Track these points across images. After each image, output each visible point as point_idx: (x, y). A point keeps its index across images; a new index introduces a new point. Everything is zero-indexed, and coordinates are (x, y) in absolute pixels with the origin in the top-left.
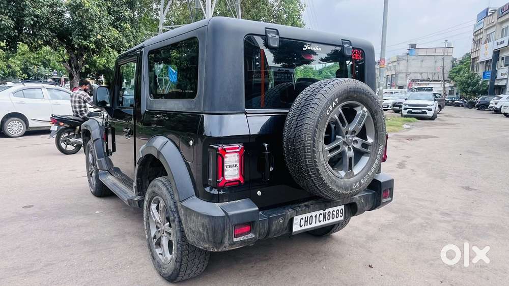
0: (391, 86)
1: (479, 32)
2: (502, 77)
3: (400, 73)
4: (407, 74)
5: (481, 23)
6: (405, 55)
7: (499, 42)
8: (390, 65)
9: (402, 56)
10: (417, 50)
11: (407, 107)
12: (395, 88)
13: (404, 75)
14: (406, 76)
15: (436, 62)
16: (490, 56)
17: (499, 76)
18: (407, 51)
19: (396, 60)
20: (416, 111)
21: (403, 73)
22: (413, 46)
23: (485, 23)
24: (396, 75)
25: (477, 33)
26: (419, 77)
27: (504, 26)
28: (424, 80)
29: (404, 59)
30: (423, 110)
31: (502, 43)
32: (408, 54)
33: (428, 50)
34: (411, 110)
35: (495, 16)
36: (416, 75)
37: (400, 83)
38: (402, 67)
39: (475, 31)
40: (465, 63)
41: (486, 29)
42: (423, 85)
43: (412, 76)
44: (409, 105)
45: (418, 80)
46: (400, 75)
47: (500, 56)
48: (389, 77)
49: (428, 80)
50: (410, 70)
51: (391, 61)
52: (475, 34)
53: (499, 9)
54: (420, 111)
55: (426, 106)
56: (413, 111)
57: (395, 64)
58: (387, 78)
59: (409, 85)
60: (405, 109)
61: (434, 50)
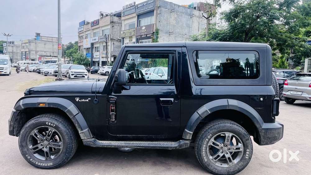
0: (26, 59)
1: (82, 32)
2: (97, 57)
3: (31, 51)
4: (36, 52)
5: (82, 28)
6: (33, 39)
7: (94, 39)
8: (23, 45)
9: (32, 40)
10: (41, 37)
11: (74, 73)
12: (30, 60)
13: (34, 52)
14: (36, 53)
15: (53, 45)
16: (89, 46)
17: (95, 57)
18: (35, 37)
19: (28, 42)
20: (79, 76)
21: (33, 51)
22: (38, 35)
23: (85, 28)
24: (29, 51)
25: (80, 33)
26: (44, 54)
27: (95, 31)
28: (48, 56)
29: (33, 42)
30: (83, 75)
31: (95, 40)
32: (35, 39)
33: (48, 38)
34: (76, 75)
35: (90, 25)
36: (42, 52)
37: (32, 57)
38: (32, 47)
39: (79, 31)
40: (74, 48)
41: (85, 31)
42: (49, 59)
43: (40, 53)
44: (75, 72)
45: (45, 56)
46: (32, 52)
47: (94, 46)
48: (23, 53)
49: (50, 56)
50: (38, 50)
51: (24, 42)
52: (79, 33)
53: (92, 22)
54: (81, 76)
55: (84, 73)
56: (77, 76)
57: (28, 44)
58: (22, 54)
59: (39, 59)
60: (72, 75)
61: (51, 38)
